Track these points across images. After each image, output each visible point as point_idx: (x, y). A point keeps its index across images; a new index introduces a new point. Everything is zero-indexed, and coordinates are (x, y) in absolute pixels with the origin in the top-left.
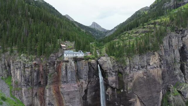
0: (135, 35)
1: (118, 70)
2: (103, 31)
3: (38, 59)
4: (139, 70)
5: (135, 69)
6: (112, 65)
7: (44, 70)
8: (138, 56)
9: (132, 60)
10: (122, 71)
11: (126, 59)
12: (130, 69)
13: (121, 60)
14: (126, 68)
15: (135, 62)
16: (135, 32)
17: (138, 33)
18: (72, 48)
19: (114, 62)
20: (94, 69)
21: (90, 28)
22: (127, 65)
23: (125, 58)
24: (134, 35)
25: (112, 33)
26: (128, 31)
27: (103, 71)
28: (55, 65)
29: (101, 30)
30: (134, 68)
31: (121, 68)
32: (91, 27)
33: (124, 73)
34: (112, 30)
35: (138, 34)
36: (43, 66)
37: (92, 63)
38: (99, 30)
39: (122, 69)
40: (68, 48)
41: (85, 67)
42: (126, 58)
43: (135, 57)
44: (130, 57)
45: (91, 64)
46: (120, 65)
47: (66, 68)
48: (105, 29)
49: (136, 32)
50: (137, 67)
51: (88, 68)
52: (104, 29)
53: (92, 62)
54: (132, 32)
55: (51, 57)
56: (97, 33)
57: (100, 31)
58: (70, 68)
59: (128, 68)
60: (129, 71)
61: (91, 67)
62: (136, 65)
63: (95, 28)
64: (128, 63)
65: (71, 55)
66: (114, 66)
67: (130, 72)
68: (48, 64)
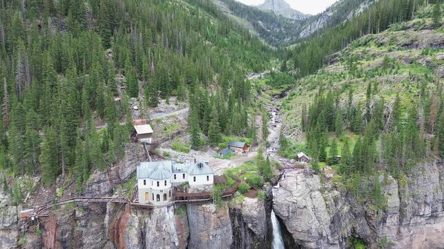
0: (404, 53)
1: (354, 231)
2: (295, 18)
3: (45, 192)
4: (432, 221)
5: (419, 220)
6: (326, 218)
7: (63, 242)
8: (435, 166)
9: (410, 184)
10: (369, 232)
11: (386, 183)
12: (401, 221)
13: (364, 186)
14: (384, 221)
15: (420, 192)
16: (402, 40)
17: (417, 46)
18: (179, 133)
19: (336, 200)
20: (253, 234)
21: (261, 12)
22: (390, 210)
23: (381, 178)
24: (401, 53)
25: (318, 25)
26: (375, 32)
27: (292, 239)
28: (107, 218)
29: (289, 17)
30: (415, 214)
31: (363, 221)
32: (263, 9)
33: (375, 237)
34: (320, 16)
35: (416, 53)
36: (57, 226)
37: (247, 217)
38: (284, 16)
39: (369, 224)
40: (164, 136)
41: (219, 231)
42: (386, 176)
43: (424, 170)
44: (401, 173)
45: (240, 217)
46: (358, 209)
47: (142, 236)
48: (299, 12)
49: (407, 41)
50: (428, 211)
51: (231, 232)
52: (298, 14)
53: (245, 211)
54: (393, 40)
55: (90, 185)
56: (279, 26)
57: (287, 19)
58: (155, 240)
59: (392, 221)
60: (395, 232)
61: (242, 230)
62: (426, 203)
63: (273, 12)
64: (393, 201)
65: (162, 183)
66: (335, 221)
67: (399, 232)
68: (79, 214)
